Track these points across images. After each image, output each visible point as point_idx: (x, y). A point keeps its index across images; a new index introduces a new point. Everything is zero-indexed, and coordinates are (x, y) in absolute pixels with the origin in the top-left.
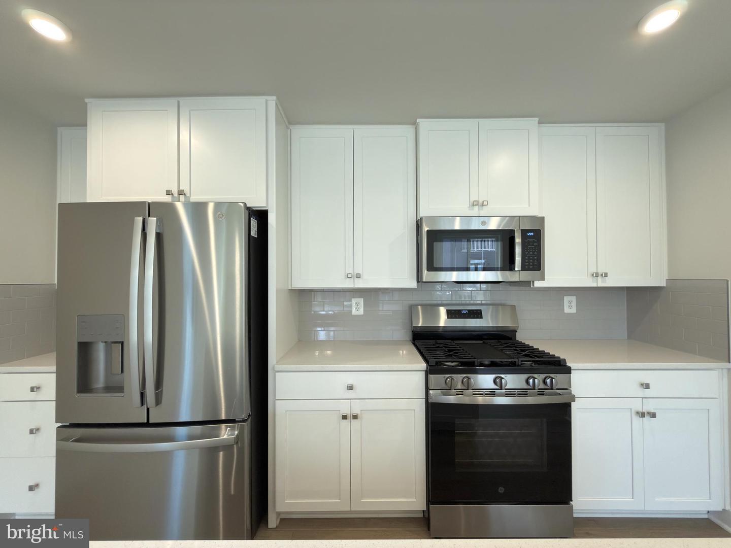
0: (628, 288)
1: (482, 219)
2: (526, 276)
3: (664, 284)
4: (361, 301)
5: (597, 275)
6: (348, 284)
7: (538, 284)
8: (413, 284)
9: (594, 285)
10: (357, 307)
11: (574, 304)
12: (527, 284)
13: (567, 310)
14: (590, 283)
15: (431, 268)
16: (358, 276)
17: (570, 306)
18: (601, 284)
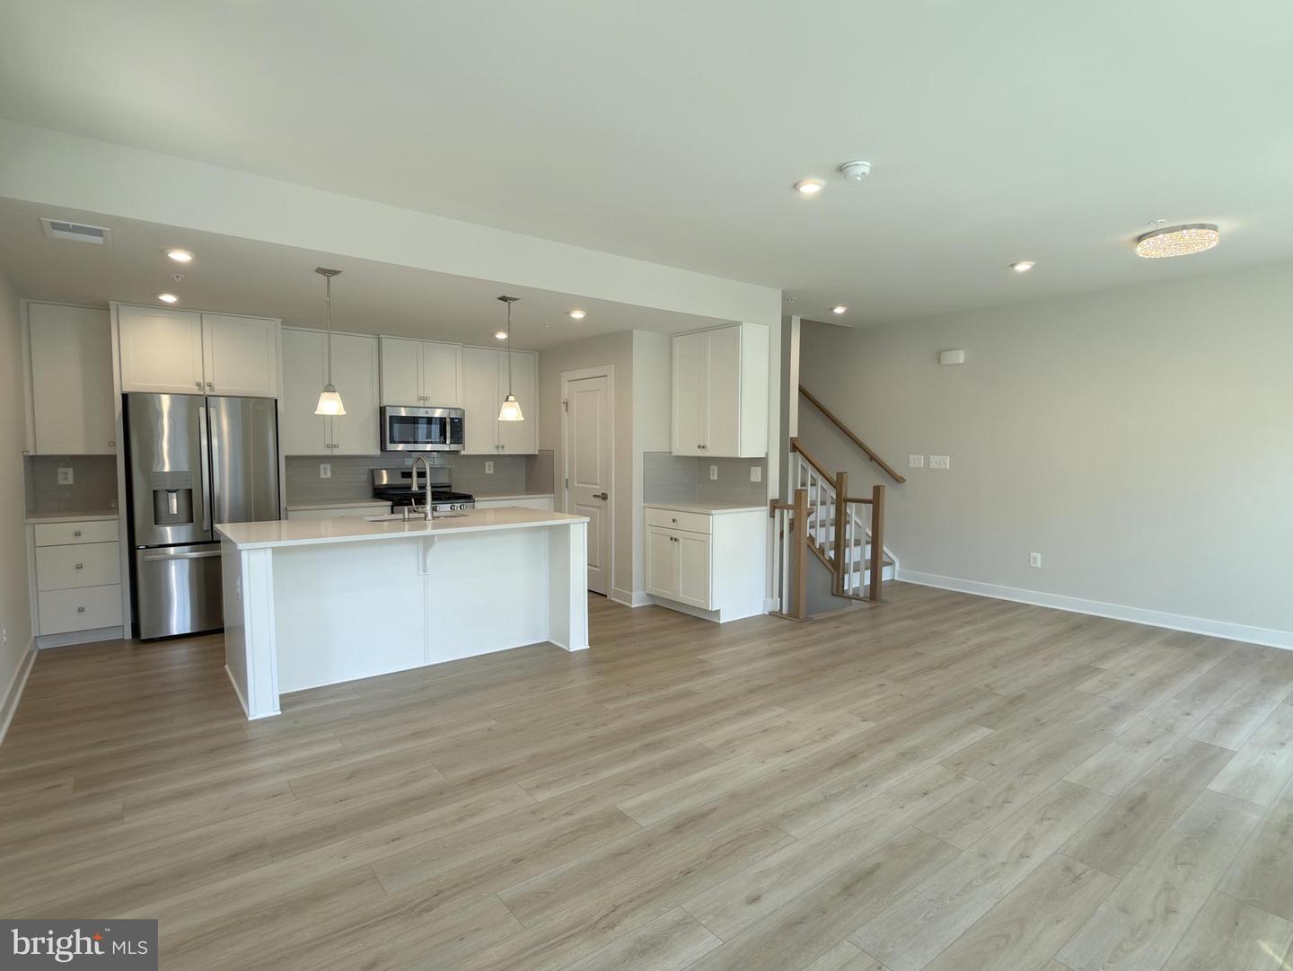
0: (526, 455)
1: (426, 410)
2: (454, 447)
3: (537, 453)
4: (328, 466)
5: (498, 447)
6: (327, 452)
7: (462, 453)
8: (377, 452)
9: (497, 453)
10: (326, 472)
11: (492, 467)
12: (456, 452)
13: (487, 471)
14: (495, 452)
15: (392, 441)
16: (335, 446)
17: (489, 469)
18: (501, 453)
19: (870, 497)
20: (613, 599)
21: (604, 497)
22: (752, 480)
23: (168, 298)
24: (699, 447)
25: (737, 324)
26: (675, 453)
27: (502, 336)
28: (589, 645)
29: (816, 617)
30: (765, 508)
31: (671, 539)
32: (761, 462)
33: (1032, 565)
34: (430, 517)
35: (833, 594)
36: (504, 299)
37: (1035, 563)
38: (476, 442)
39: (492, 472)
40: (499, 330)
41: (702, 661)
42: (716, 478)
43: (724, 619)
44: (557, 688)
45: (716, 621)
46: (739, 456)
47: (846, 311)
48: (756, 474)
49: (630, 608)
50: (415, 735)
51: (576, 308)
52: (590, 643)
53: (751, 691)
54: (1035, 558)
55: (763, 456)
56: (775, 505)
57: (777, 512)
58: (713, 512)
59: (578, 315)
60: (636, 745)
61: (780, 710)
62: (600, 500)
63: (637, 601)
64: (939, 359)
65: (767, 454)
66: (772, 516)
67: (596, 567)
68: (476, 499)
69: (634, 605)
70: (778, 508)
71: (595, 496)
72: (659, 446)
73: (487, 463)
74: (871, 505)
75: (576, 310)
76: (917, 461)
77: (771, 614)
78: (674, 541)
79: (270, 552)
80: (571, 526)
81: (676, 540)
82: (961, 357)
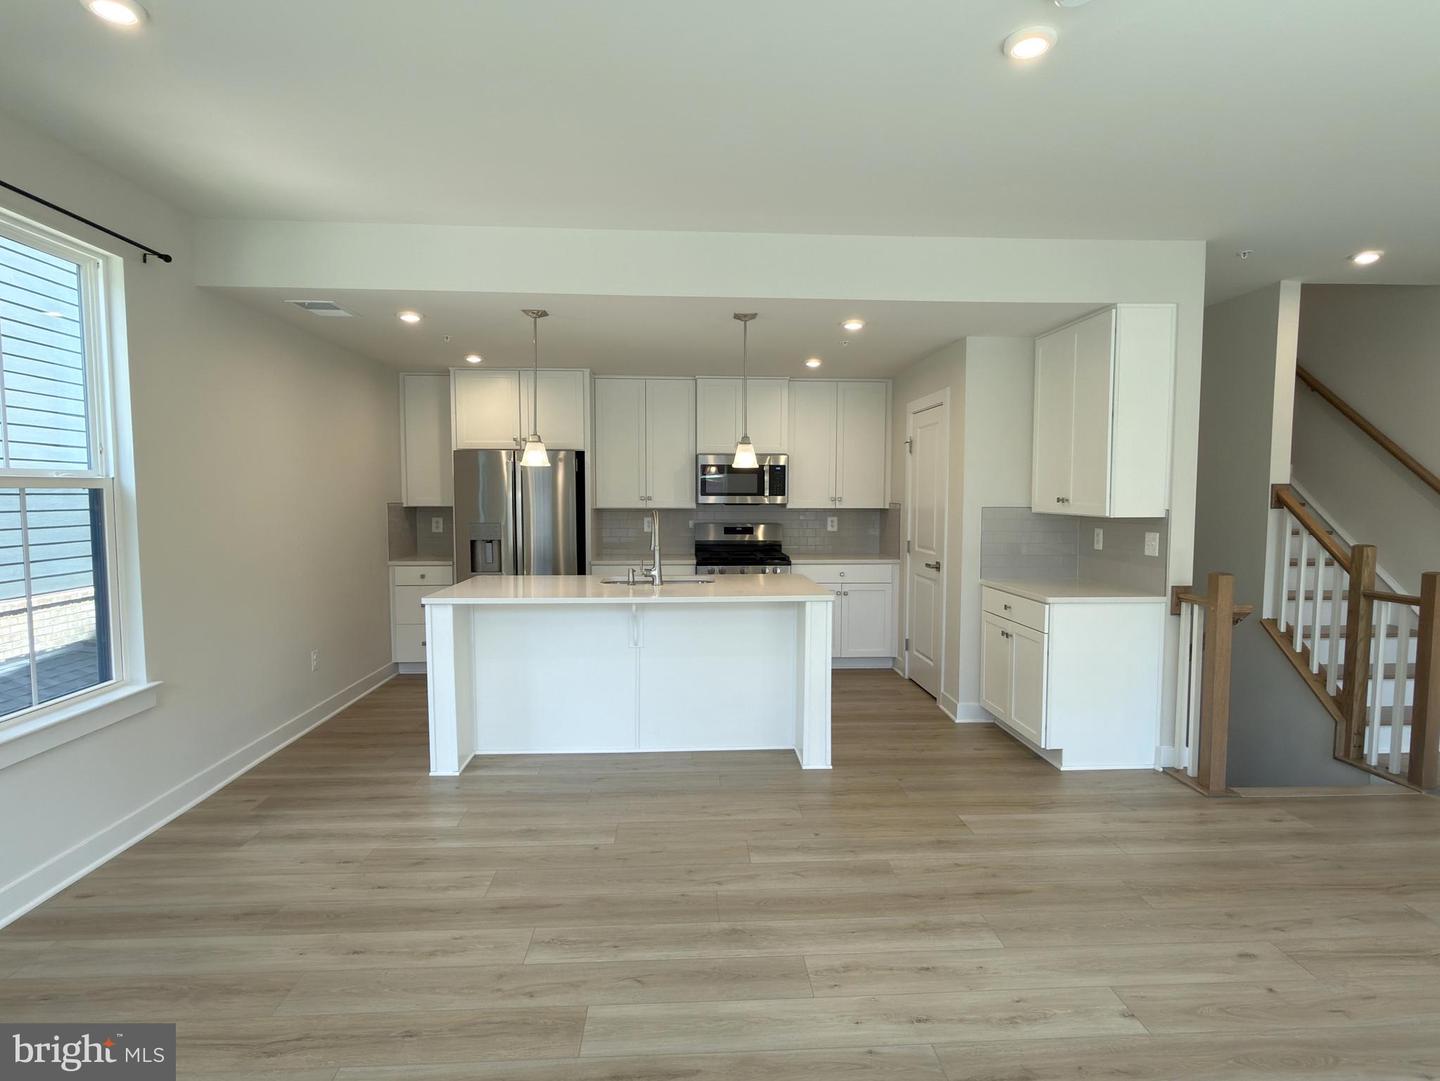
2: (775, 500)
3: (888, 508)
5: (834, 500)
6: (642, 505)
7: (788, 506)
8: (694, 505)
9: (833, 507)
10: (649, 525)
11: (836, 524)
12: (779, 505)
13: (829, 529)
15: (705, 493)
16: (650, 499)
17: (832, 525)
18: (838, 507)
19: (1417, 596)
20: (941, 706)
21: (938, 567)
23: (474, 359)
24: (1058, 500)
25: (1106, 308)
26: (1035, 509)
27: (813, 364)
28: (832, 764)
29: (1246, 793)
30: (1163, 599)
31: (1003, 633)
32: (1160, 525)
34: (657, 581)
35: (1335, 758)
36: (737, 317)
38: (805, 492)
39: (835, 529)
40: (809, 357)
41: (963, 824)
42: (1100, 547)
43: (1066, 766)
44: (729, 815)
45: (1054, 764)
46: (1107, 515)
47: (1383, 258)
48: (1149, 545)
49: (953, 721)
50: (529, 833)
51: (850, 316)
52: (835, 761)
53: (979, 894)
55: (1160, 515)
56: (1182, 596)
57: (1185, 609)
58: (1050, 600)
59: (853, 325)
60: (716, 926)
61: (990, 941)
62: (934, 570)
63: (964, 714)
65: (1167, 512)
66: (1176, 612)
67: (929, 658)
68: (793, 561)
69: (961, 718)
70: (1187, 601)
71: (928, 565)
72: (1009, 497)
73: (829, 519)
74: (1417, 608)
75: (849, 319)
78: (1005, 636)
79: (451, 609)
80: (807, 604)
81: (1007, 636)
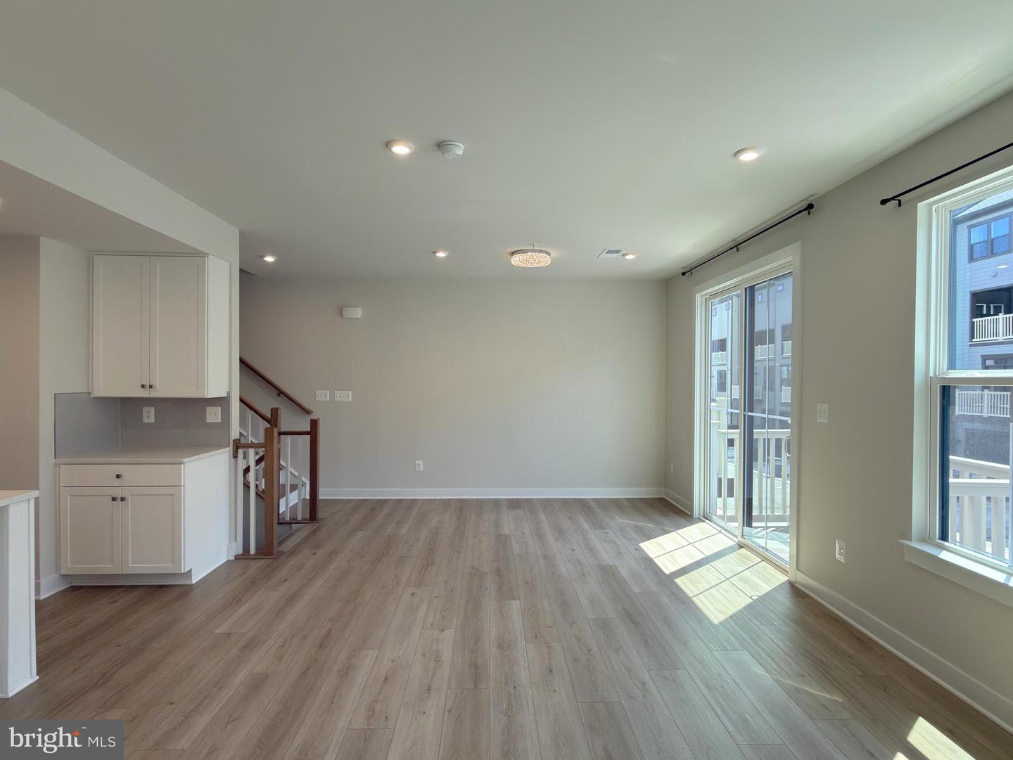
19: (308, 429)
22: (208, 421)
24: (144, 386)
25: (203, 255)
26: (96, 394)
30: (227, 450)
31: (114, 499)
32: (223, 402)
33: (417, 470)
37: (419, 468)
42: (152, 420)
46: (206, 396)
47: (276, 261)
48: (214, 415)
54: (419, 465)
55: (224, 395)
56: (237, 445)
57: (240, 452)
58: (185, 460)
64: (341, 314)
65: (228, 393)
66: (235, 456)
70: (240, 447)
72: (75, 386)
74: (309, 436)
76: (323, 395)
77: (237, 558)
78: (119, 502)
81: (122, 499)
82: (358, 313)
